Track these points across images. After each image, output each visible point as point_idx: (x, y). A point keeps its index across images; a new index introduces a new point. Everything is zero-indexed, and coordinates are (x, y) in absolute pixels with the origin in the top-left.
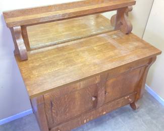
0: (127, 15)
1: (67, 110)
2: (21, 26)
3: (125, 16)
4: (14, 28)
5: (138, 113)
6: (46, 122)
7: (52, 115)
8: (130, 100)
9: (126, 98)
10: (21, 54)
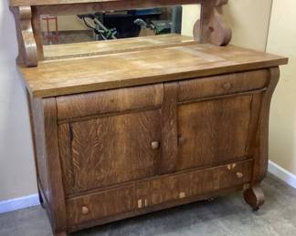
0: (221, 12)
1: (102, 158)
2: (32, 7)
3: (216, 14)
4: (21, 9)
5: (264, 216)
6: (60, 172)
7: (71, 160)
8: (239, 174)
9: (229, 167)
10: (27, 52)
